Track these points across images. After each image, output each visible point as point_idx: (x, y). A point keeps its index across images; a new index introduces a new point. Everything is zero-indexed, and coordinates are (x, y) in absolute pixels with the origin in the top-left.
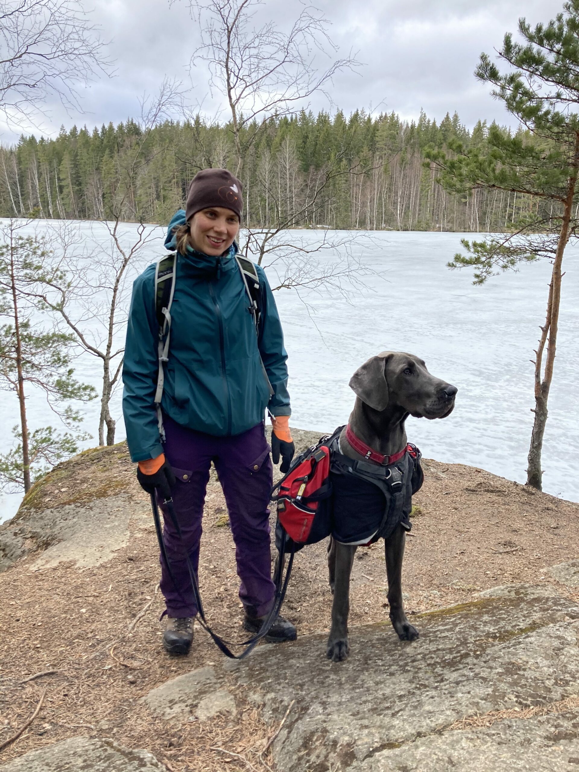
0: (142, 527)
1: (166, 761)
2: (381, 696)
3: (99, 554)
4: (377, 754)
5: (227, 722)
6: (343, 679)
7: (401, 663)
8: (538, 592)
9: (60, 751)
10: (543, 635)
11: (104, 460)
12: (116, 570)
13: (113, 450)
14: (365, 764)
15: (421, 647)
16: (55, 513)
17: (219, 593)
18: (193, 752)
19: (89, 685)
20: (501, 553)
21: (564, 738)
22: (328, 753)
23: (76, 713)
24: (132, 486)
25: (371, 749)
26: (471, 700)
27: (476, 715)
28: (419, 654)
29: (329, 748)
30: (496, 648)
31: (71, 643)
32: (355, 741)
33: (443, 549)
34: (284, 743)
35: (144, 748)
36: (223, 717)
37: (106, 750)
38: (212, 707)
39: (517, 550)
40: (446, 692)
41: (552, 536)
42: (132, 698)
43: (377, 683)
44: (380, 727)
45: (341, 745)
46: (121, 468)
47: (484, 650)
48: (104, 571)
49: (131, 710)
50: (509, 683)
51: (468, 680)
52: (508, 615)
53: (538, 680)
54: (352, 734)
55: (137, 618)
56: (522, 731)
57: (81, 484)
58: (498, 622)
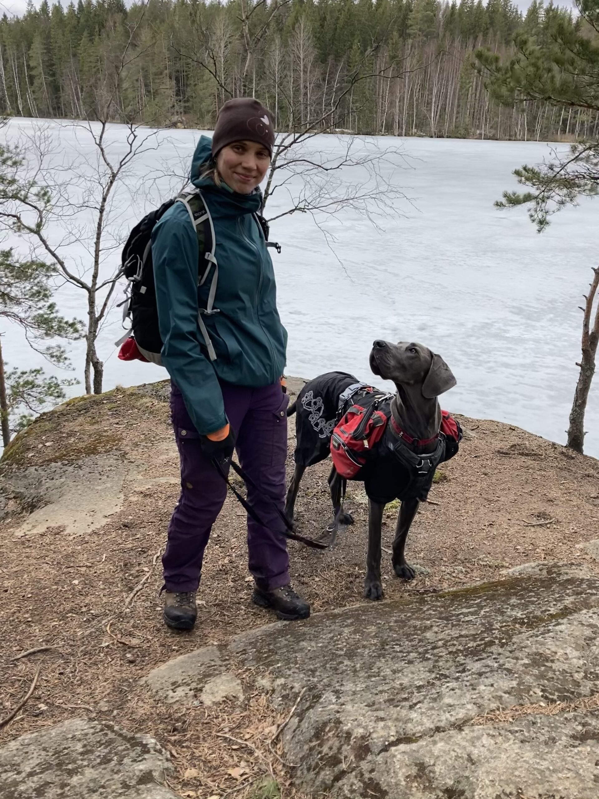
0: (137, 489)
1: (170, 746)
2: (398, 686)
3: (90, 520)
4: (393, 749)
5: (233, 708)
6: (358, 666)
7: (421, 650)
8: (572, 571)
9: (57, 735)
10: (575, 623)
11: (92, 410)
12: (109, 537)
13: (102, 400)
14: (380, 759)
15: (442, 632)
16: (40, 471)
17: (223, 566)
18: (198, 738)
19: (85, 664)
20: (533, 526)
21: (592, 738)
22: (342, 745)
23: (74, 694)
24: (125, 442)
25: (387, 743)
26: (494, 694)
27: (498, 709)
28: (440, 640)
29: (343, 740)
30: (524, 636)
31: (64, 618)
32: (370, 733)
33: (469, 520)
34: (294, 731)
35: (146, 733)
36: (230, 703)
37: (106, 734)
38: (217, 692)
39: (551, 523)
40: (468, 684)
41: (591, 507)
42: (132, 678)
43: (394, 672)
44: (397, 720)
45: (355, 738)
46: (112, 421)
47: (510, 637)
48: (96, 539)
49: (131, 691)
50: (535, 675)
51: (492, 671)
52: (539, 598)
53: (567, 672)
54: (367, 726)
55: (134, 592)
56: (546, 729)
57: (67, 438)
58: (527, 606)
